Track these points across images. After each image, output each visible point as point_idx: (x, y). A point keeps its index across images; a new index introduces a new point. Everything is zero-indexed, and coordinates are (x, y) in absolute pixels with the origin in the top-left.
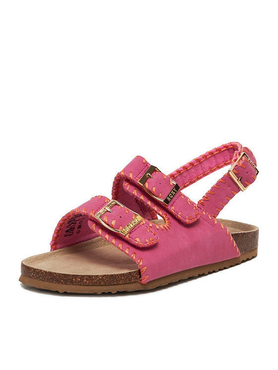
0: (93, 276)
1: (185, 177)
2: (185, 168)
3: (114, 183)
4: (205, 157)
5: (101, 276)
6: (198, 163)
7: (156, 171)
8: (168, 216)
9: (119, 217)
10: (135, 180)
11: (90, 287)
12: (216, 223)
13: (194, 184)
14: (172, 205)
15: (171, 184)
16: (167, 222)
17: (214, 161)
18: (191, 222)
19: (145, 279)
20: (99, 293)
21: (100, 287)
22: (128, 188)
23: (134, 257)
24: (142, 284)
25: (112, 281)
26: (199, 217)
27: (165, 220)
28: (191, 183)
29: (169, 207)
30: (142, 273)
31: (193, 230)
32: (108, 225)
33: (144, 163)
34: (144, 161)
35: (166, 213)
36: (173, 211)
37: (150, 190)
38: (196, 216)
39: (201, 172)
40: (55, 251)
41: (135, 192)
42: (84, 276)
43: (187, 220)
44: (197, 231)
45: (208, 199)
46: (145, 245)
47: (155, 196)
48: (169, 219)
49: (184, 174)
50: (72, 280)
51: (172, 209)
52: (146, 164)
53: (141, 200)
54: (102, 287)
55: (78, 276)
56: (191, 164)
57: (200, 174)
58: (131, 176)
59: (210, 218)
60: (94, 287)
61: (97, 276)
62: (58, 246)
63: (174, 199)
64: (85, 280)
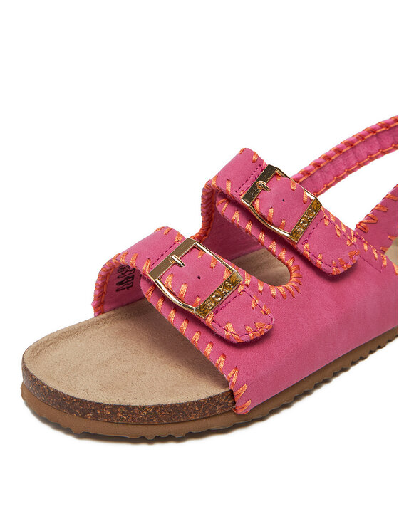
0: (135, 407)
1: (327, 172)
2: (327, 157)
3: (203, 197)
4: (361, 137)
5: (151, 407)
6: (348, 148)
7: (276, 174)
8: (299, 262)
9: (194, 279)
10: (235, 195)
11: (131, 427)
12: (385, 263)
13: (342, 181)
14: (306, 241)
15: (305, 199)
16: (294, 275)
17: (377, 143)
18: (341, 270)
19: (245, 407)
20: (149, 438)
21: (150, 428)
22: (224, 209)
23: (221, 366)
24: (237, 415)
25: (174, 416)
26: (356, 258)
27: (290, 270)
28: (338, 180)
29: (299, 247)
30: (237, 398)
31: (344, 286)
32: (174, 294)
33: (254, 162)
34: (254, 158)
35: (293, 255)
36: (308, 253)
37: (264, 214)
38: (351, 257)
39: (354, 162)
40: (101, 316)
41: (236, 216)
42: (117, 407)
43: (334, 269)
44: (351, 288)
45: (375, 222)
46: (246, 339)
47: (272, 225)
48: (298, 268)
49: (327, 169)
50: (94, 412)
51: (305, 248)
52: (260, 161)
53: (247, 231)
54: (155, 427)
55: (105, 405)
56: (338, 150)
57: (353, 166)
58: (228, 187)
59: (376, 255)
60: (140, 426)
61: (144, 407)
62: (106, 307)
63: (310, 229)
64: (120, 415)
